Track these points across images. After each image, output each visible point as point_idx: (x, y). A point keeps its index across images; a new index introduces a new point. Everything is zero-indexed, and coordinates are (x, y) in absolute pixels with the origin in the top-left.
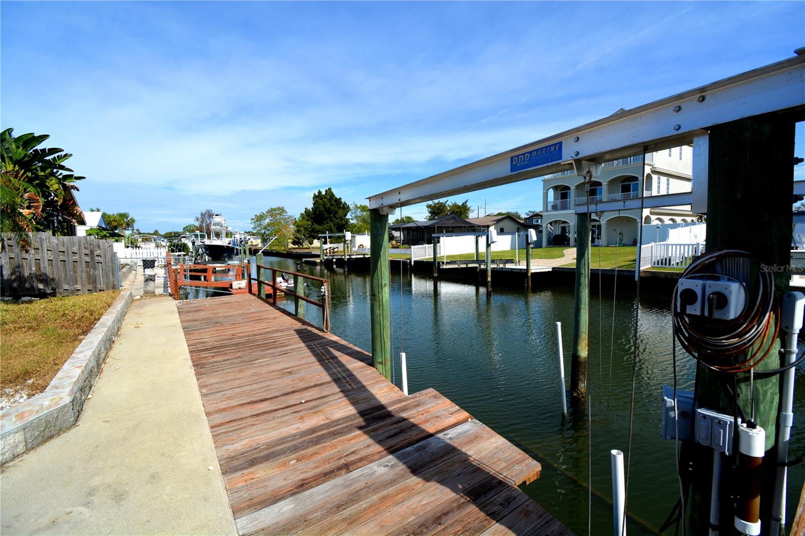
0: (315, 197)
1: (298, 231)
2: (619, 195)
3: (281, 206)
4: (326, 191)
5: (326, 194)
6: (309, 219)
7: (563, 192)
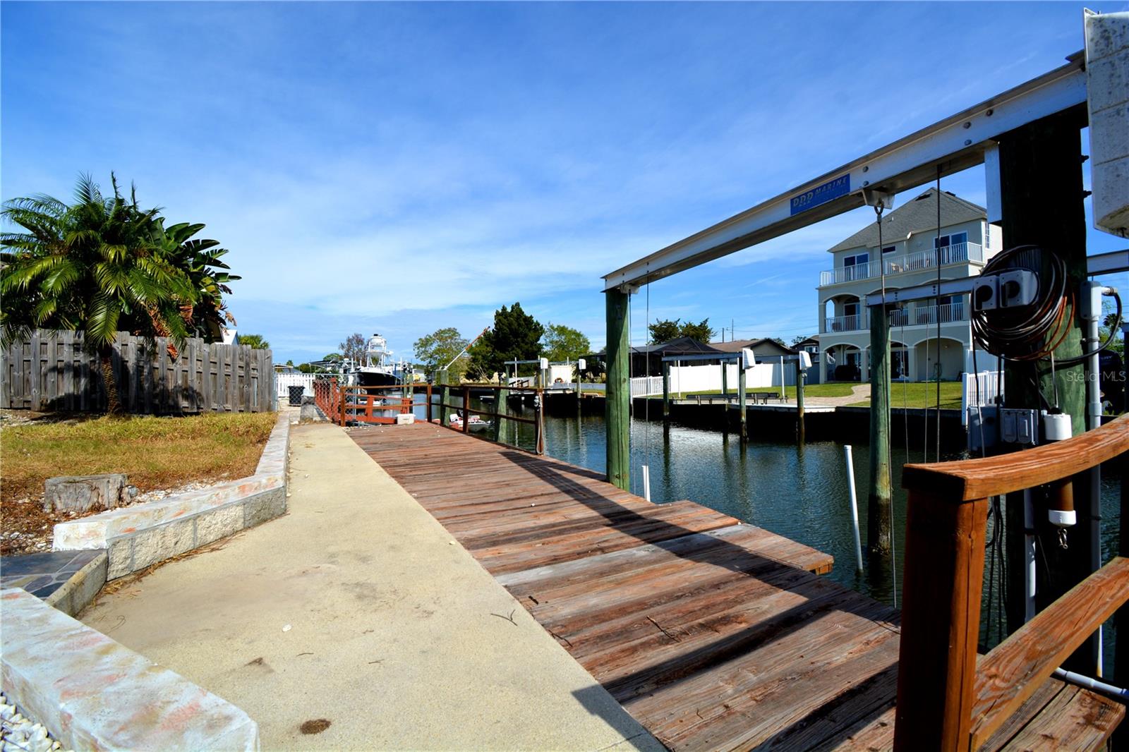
0: (498, 315)
1: (474, 360)
2: (933, 308)
3: (452, 327)
4: (513, 307)
5: (512, 311)
6: (489, 344)
7: (847, 304)
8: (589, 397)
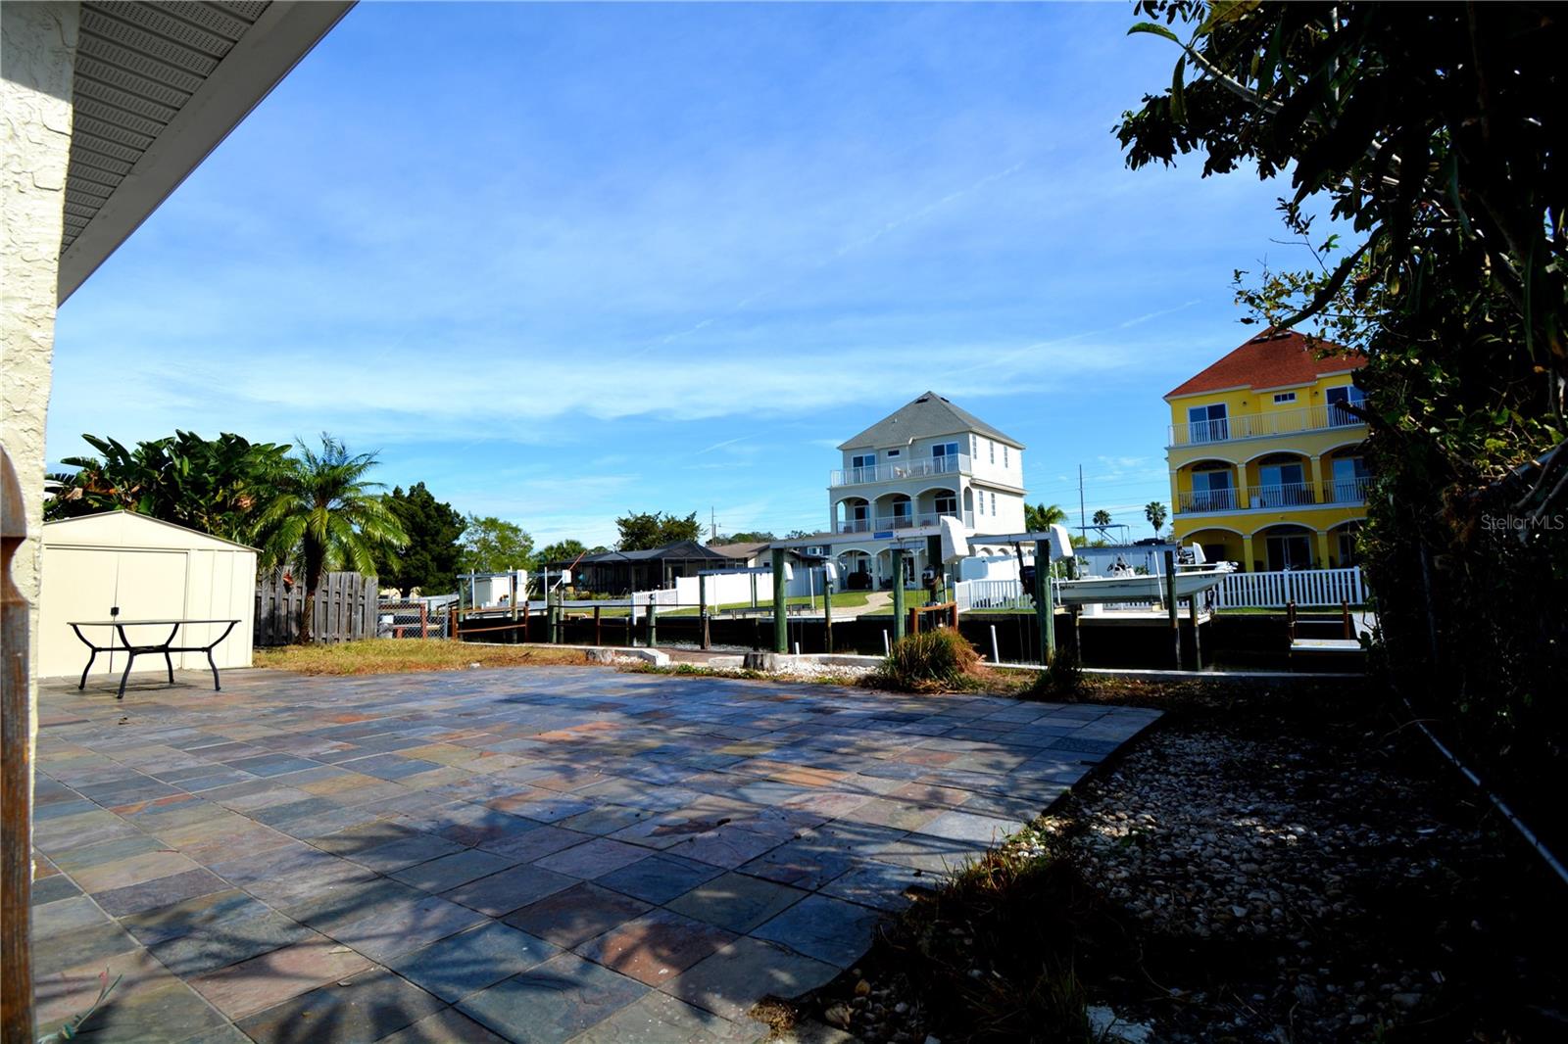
2: (933, 515)
5: (411, 494)
7: (858, 507)
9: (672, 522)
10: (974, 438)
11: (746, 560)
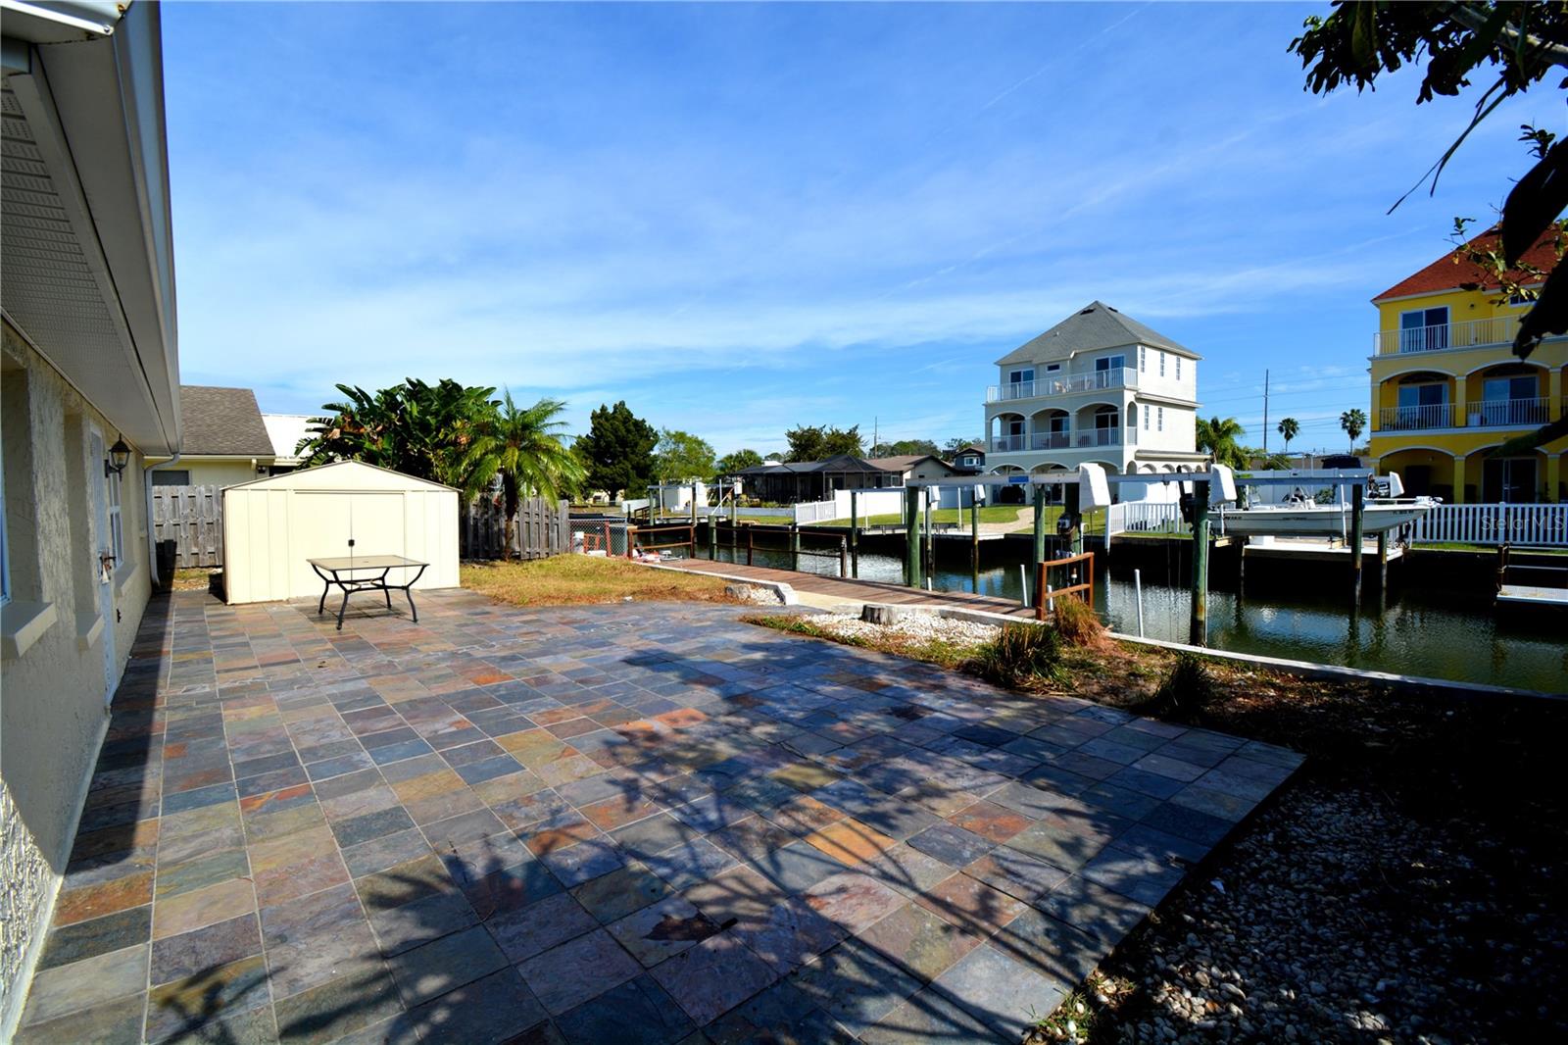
0: (594, 417)
2: (1093, 432)
4: (615, 407)
5: (615, 412)
6: (585, 454)
7: (1014, 423)
8: (746, 525)
9: (836, 435)
10: (1143, 350)
11: (901, 473)
